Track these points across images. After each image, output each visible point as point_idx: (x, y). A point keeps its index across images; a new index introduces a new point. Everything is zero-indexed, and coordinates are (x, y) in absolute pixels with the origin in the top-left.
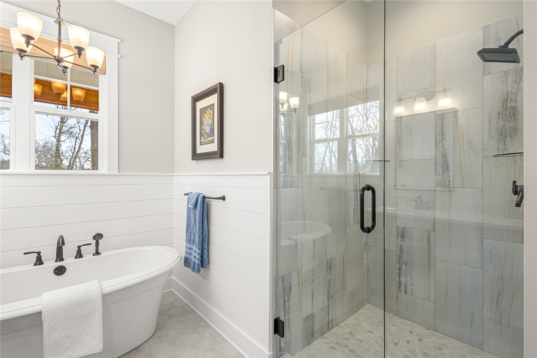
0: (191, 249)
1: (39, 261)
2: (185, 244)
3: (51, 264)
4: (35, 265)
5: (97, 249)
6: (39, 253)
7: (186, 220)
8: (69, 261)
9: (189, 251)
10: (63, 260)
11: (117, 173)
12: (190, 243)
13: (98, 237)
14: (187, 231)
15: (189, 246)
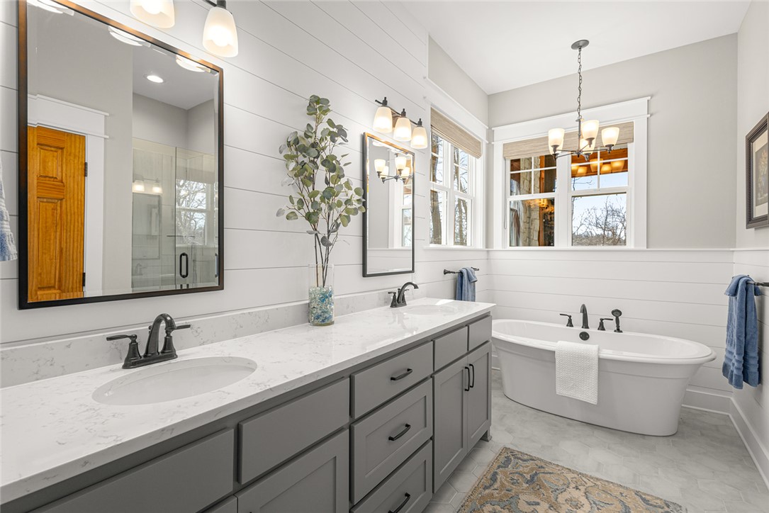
0: (731, 353)
1: (570, 324)
2: (725, 346)
3: (578, 329)
4: (567, 326)
5: (618, 326)
6: (570, 317)
7: (728, 312)
8: (593, 330)
9: (729, 356)
10: (588, 328)
11: (645, 248)
12: (731, 345)
13: (617, 313)
14: (728, 328)
15: (729, 349)
